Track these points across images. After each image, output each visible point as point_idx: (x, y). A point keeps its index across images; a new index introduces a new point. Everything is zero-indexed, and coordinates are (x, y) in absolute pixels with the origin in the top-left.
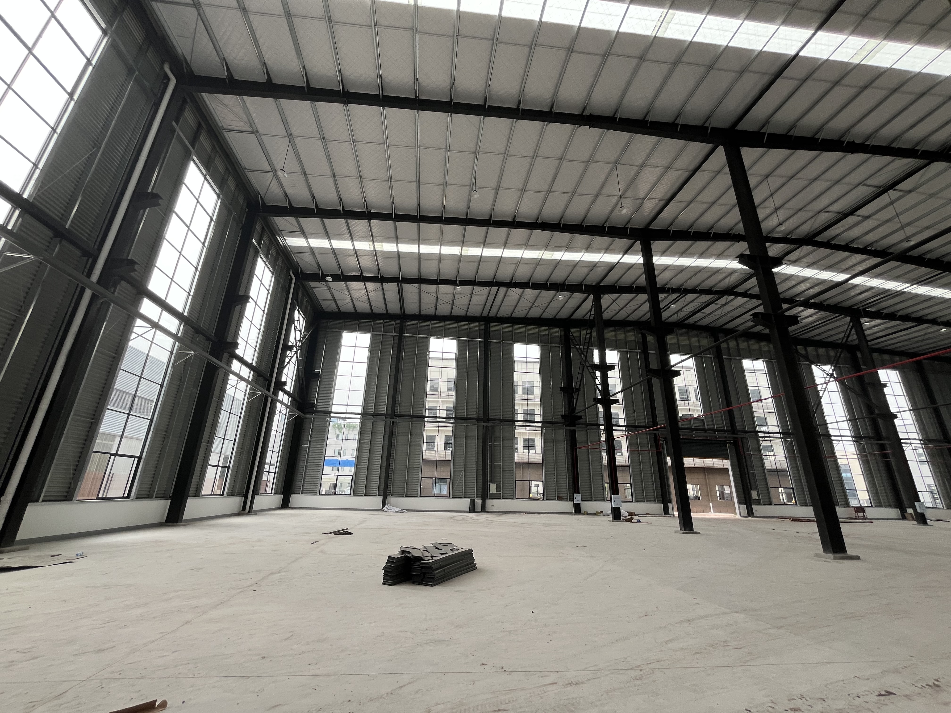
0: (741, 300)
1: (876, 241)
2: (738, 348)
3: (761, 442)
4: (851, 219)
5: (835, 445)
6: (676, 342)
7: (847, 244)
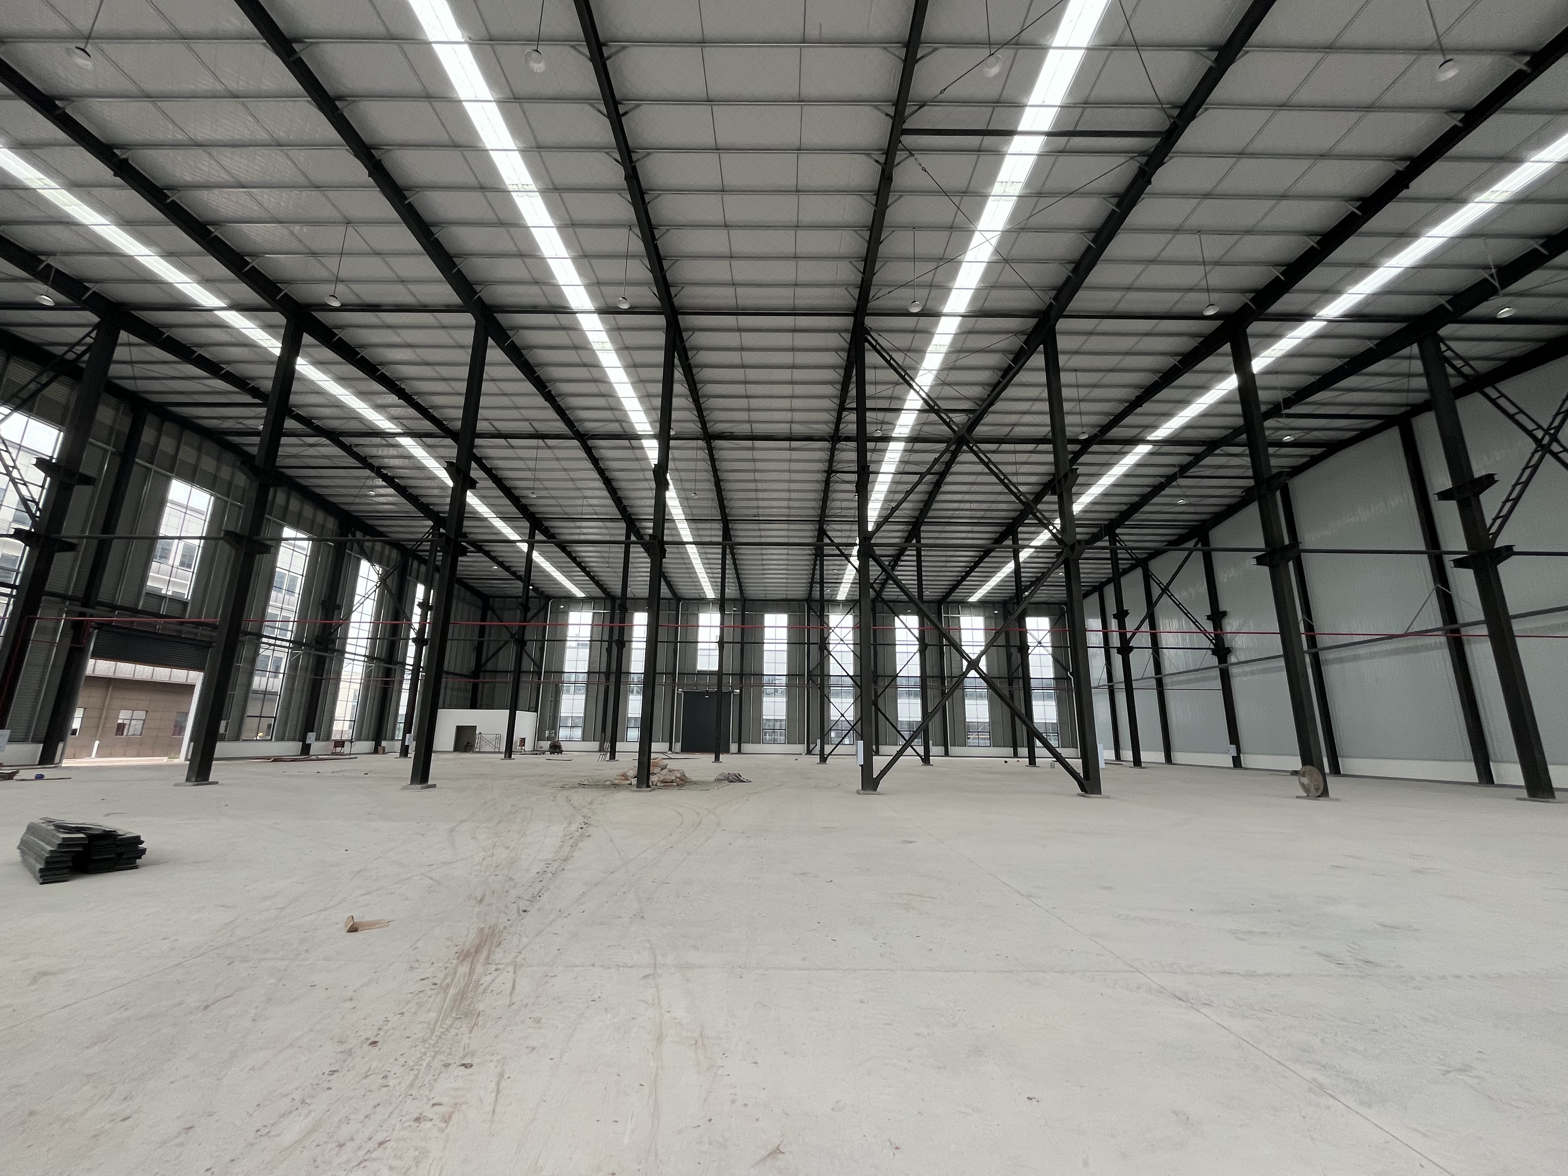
0: (336, 451)
1: (502, 469)
2: (286, 508)
3: (261, 650)
4: (502, 442)
5: (345, 665)
6: (192, 461)
7: (491, 469)
